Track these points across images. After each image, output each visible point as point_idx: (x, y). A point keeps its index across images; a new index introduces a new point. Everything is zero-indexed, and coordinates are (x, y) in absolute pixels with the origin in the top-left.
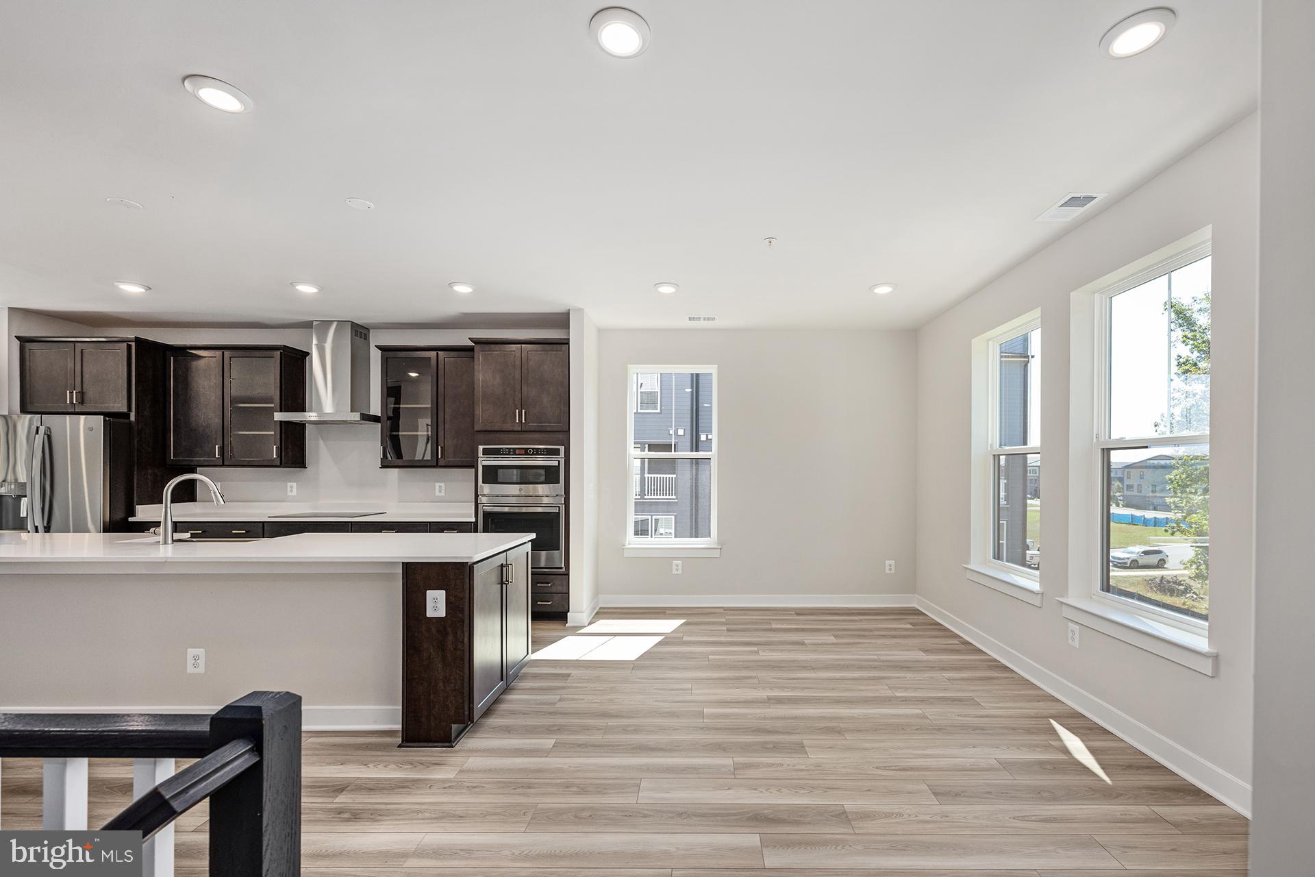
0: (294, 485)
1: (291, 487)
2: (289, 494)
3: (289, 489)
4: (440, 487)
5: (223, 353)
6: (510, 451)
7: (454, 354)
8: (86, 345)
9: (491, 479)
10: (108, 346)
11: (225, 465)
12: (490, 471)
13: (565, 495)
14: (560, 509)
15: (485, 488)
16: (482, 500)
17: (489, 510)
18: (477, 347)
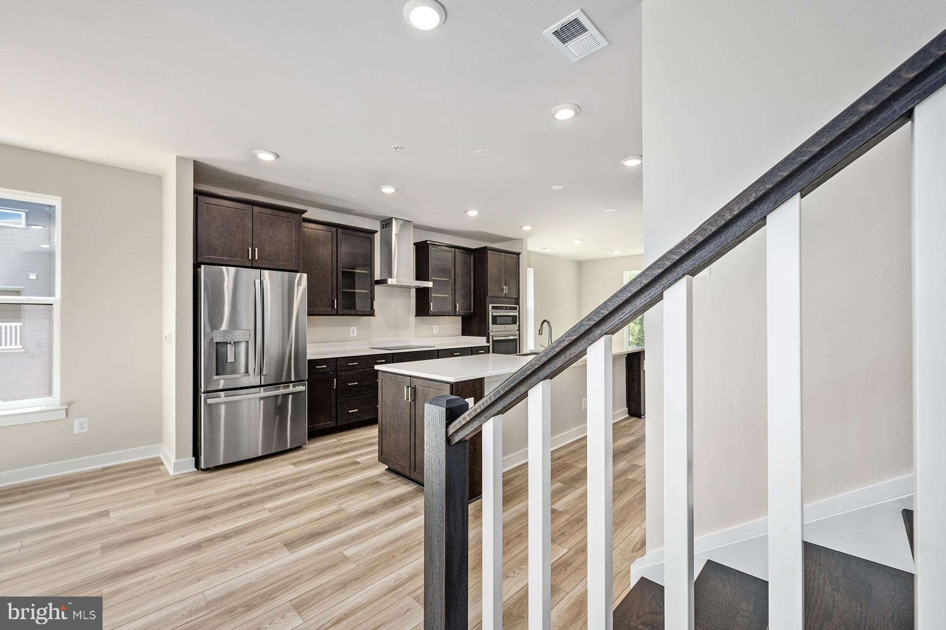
0: (355, 328)
1: (353, 330)
2: (352, 335)
3: (351, 332)
4: (436, 328)
5: (337, 229)
6: (501, 308)
7: (462, 251)
8: (262, 210)
9: (494, 322)
10: (282, 214)
11: (337, 314)
12: (494, 318)
13: (519, 330)
14: (517, 337)
15: (492, 328)
16: (491, 334)
17: (495, 339)
18: (489, 251)
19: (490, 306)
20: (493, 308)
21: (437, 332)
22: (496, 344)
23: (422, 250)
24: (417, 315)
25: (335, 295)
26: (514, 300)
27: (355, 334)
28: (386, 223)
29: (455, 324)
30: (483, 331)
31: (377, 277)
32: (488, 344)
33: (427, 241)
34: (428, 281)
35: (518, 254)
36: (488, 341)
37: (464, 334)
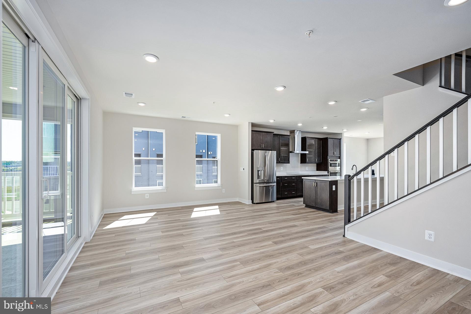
0: (282, 167)
1: (282, 168)
2: (281, 170)
6: (333, 160)
7: (317, 139)
8: (264, 133)
9: (331, 166)
10: (269, 134)
11: (280, 163)
12: (331, 164)
13: (340, 169)
14: (340, 172)
15: (330, 168)
16: (329, 170)
17: (331, 172)
18: (329, 139)
19: (329, 160)
20: (330, 160)
21: (307, 169)
22: (331, 174)
23: (304, 140)
24: (301, 163)
25: (279, 157)
26: (338, 157)
27: (282, 170)
28: (293, 132)
29: (314, 166)
30: (326, 169)
31: (291, 150)
32: (328, 174)
33: (306, 137)
34: (306, 151)
35: (340, 139)
36: (328, 173)
37: (317, 170)
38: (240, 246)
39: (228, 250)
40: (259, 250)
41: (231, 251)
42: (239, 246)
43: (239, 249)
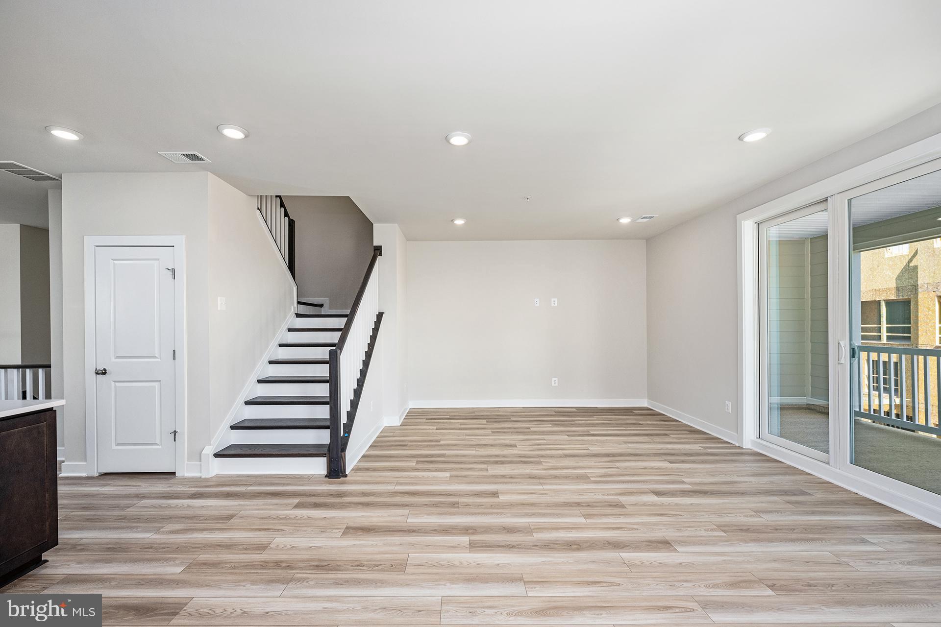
38: (576, 503)
39: (605, 502)
40: (543, 489)
41: (600, 499)
42: (578, 505)
43: (581, 497)
